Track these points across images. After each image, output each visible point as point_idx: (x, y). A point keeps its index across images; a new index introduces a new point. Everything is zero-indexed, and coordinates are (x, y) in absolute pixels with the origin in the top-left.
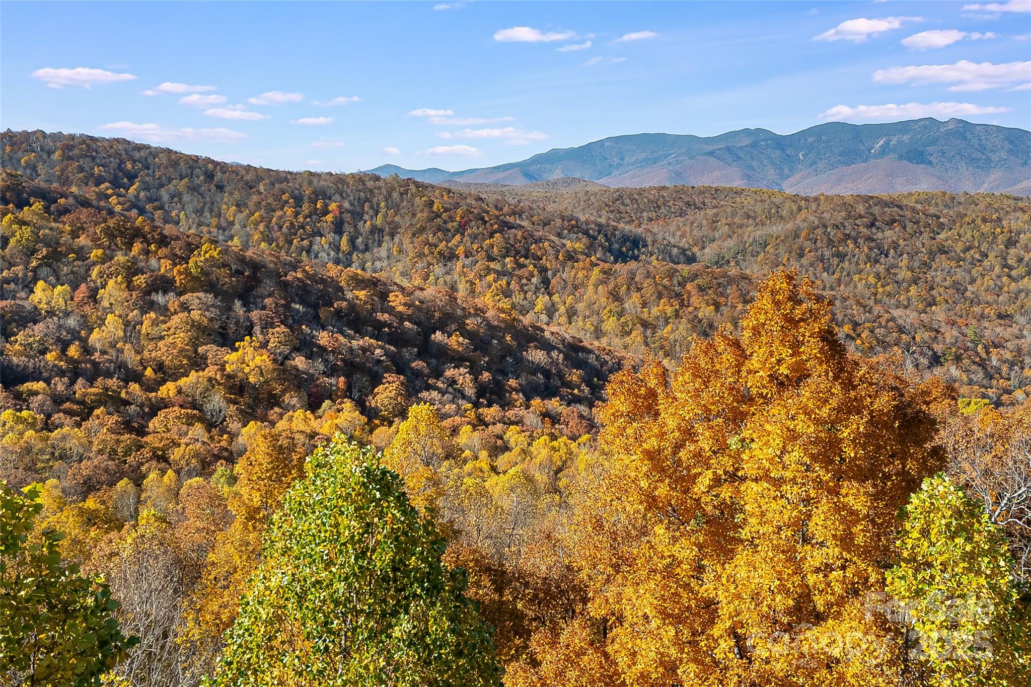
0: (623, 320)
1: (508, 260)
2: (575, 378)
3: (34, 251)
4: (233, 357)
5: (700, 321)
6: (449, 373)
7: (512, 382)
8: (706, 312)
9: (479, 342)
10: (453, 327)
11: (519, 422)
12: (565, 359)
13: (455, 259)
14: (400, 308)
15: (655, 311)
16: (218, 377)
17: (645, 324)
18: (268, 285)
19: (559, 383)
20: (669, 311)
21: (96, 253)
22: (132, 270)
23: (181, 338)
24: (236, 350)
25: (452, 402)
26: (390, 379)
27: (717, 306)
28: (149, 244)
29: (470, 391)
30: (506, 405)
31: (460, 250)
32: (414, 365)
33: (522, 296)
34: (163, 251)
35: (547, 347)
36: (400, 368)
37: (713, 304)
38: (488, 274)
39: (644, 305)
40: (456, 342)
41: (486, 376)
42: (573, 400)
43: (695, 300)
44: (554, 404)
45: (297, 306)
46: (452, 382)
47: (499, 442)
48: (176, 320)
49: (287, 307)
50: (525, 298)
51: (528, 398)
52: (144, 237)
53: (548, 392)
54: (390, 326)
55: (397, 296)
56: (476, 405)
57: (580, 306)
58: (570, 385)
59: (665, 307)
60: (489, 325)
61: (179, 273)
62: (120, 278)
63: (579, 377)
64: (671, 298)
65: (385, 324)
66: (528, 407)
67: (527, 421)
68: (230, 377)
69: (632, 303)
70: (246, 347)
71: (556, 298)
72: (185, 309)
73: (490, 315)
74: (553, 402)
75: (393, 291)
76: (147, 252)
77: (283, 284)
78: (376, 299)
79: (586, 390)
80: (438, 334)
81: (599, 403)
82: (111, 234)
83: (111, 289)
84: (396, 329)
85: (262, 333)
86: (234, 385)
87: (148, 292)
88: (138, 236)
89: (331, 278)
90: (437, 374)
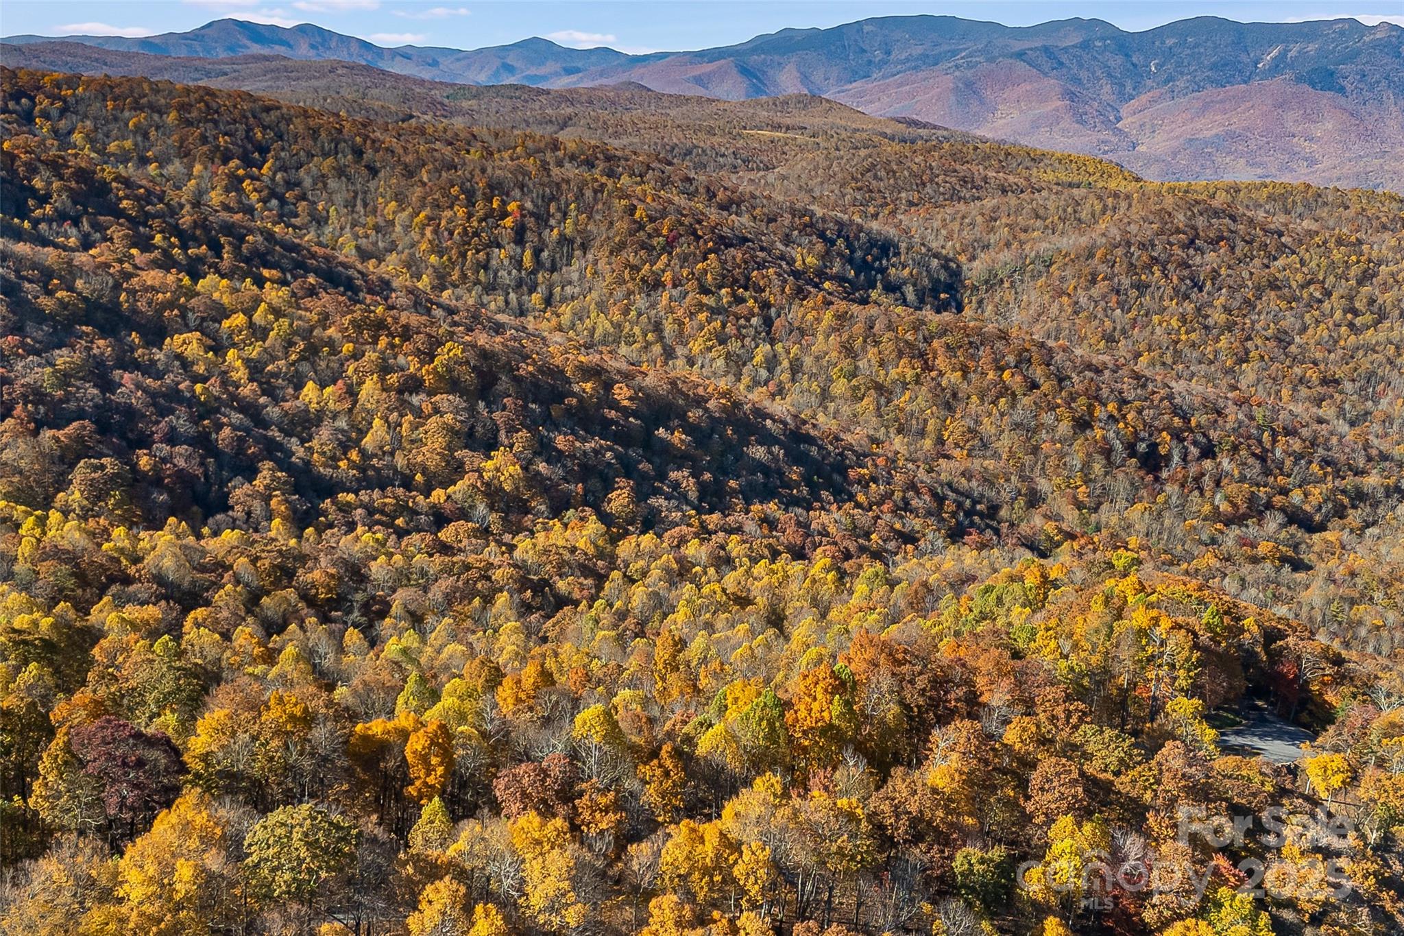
0: (854, 382)
1: (723, 291)
2: (794, 477)
3: (291, 344)
4: (489, 464)
5: (943, 389)
6: (674, 475)
7: (732, 483)
8: (952, 378)
9: (701, 435)
10: (676, 422)
11: (739, 530)
12: (786, 455)
13: (661, 289)
14: (626, 403)
15: (893, 373)
16: (479, 484)
17: (879, 388)
18: (504, 383)
19: (778, 483)
20: (910, 374)
21: (348, 348)
22: (384, 369)
23: (438, 441)
24: (491, 458)
25: (678, 508)
26: (621, 484)
27: (965, 371)
28: (394, 338)
29: (693, 495)
30: (726, 510)
31: (667, 277)
32: (641, 466)
33: (739, 344)
34: (408, 347)
35: (767, 439)
36: (628, 470)
37: (961, 369)
38: (700, 311)
39: (882, 364)
40: (678, 438)
41: (707, 476)
42: (789, 503)
43: (941, 362)
44: (772, 507)
45: (534, 406)
46: (676, 485)
47: (722, 553)
48: (433, 422)
49: (525, 407)
50: (743, 346)
51: (748, 502)
52: (388, 329)
53: (766, 494)
54: (617, 423)
55: (621, 388)
56: (700, 511)
57: (808, 361)
58: (789, 485)
59: (904, 369)
60: (711, 417)
61: (428, 372)
62: (375, 376)
63: (801, 475)
64: (913, 357)
65: (612, 422)
66: (747, 512)
67: (746, 529)
68: (488, 485)
69: (868, 362)
70: (499, 457)
71: (779, 347)
72: (437, 411)
73: (711, 404)
74: (771, 505)
75: (618, 382)
76: (392, 346)
77: (518, 380)
78: (602, 392)
79: (805, 490)
80: (661, 430)
81: (815, 504)
82: (358, 326)
83: (369, 389)
84: (623, 426)
85: (507, 437)
86: (492, 493)
87: (400, 392)
88: (382, 329)
89: (558, 367)
90: (662, 477)
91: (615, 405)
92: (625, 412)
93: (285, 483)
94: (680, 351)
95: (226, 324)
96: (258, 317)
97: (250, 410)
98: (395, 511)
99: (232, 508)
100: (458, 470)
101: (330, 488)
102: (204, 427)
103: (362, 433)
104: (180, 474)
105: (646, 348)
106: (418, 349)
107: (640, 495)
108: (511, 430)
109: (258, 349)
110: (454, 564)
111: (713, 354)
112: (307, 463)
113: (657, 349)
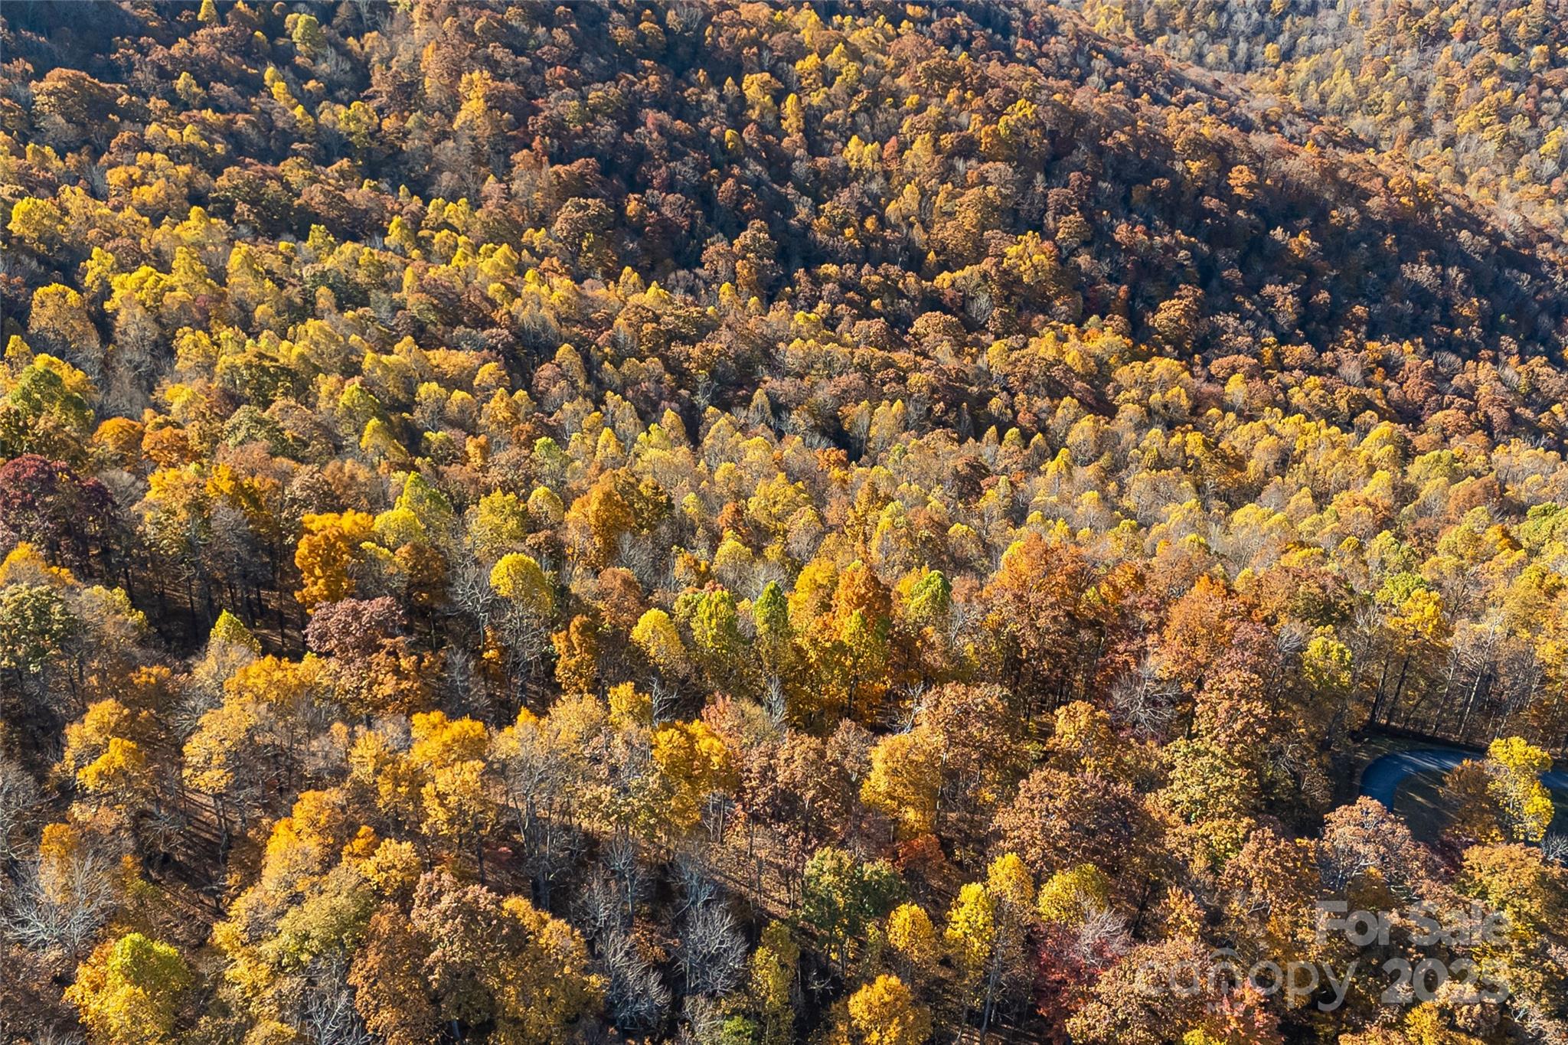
1: (1536, 49)
2: (1467, 312)
3: (855, 92)
4: (1012, 251)
6: (1269, 289)
7: (1359, 310)
10: (1307, 222)
11: (1330, 371)
12: (1468, 281)
13: (1443, 42)
14: (1239, 191)
16: (993, 272)
18: (1082, 154)
19: (1437, 317)
21: (912, 100)
22: (940, 127)
23: (969, 218)
24: (1016, 243)
25: (1252, 332)
26: (1184, 293)
28: (965, 92)
29: (1285, 318)
30: (1326, 343)
31: (1457, 29)
32: (1226, 273)
33: (1529, 123)
34: (978, 103)
35: (1447, 257)
36: (1204, 276)
38: (1489, 74)
40: (1301, 243)
41: (1322, 296)
42: (1439, 346)
44: (1404, 348)
45: (1105, 185)
46: (1265, 302)
48: (972, 194)
49: (1093, 184)
50: (1534, 127)
51: (1370, 338)
52: (963, 80)
53: (1407, 330)
54: (1214, 217)
55: (1241, 172)
56: (1284, 340)
58: (1451, 322)
60: (1366, 220)
61: (987, 134)
62: (927, 136)
63: (1477, 310)
65: (1209, 214)
66: (1360, 350)
67: (1343, 371)
68: (1005, 273)
70: (1027, 242)
72: (984, 181)
74: (1407, 346)
75: (1242, 163)
76: (962, 100)
77: (1100, 152)
78: (1213, 173)
79: (1475, 332)
80: (1279, 230)
81: (1485, 353)
82: (932, 74)
83: (920, 150)
84: (1222, 220)
85: (1054, 219)
86: (1009, 282)
87: (951, 155)
88: (956, 79)
89: (1166, 138)
90: (1253, 288)
91: (1223, 192)
92: (1236, 202)
93: (767, 245)
94: (1440, 127)
95: (799, 64)
96: (831, 60)
97: (779, 165)
98: (878, 290)
99: (702, 266)
100: (979, 252)
101: (813, 257)
102: (710, 177)
103: (892, 196)
104: (665, 225)
106: (989, 106)
107: (1204, 309)
108: (1063, 210)
109: (822, 95)
111: (1486, 135)
112: (807, 227)
113: (1407, 123)
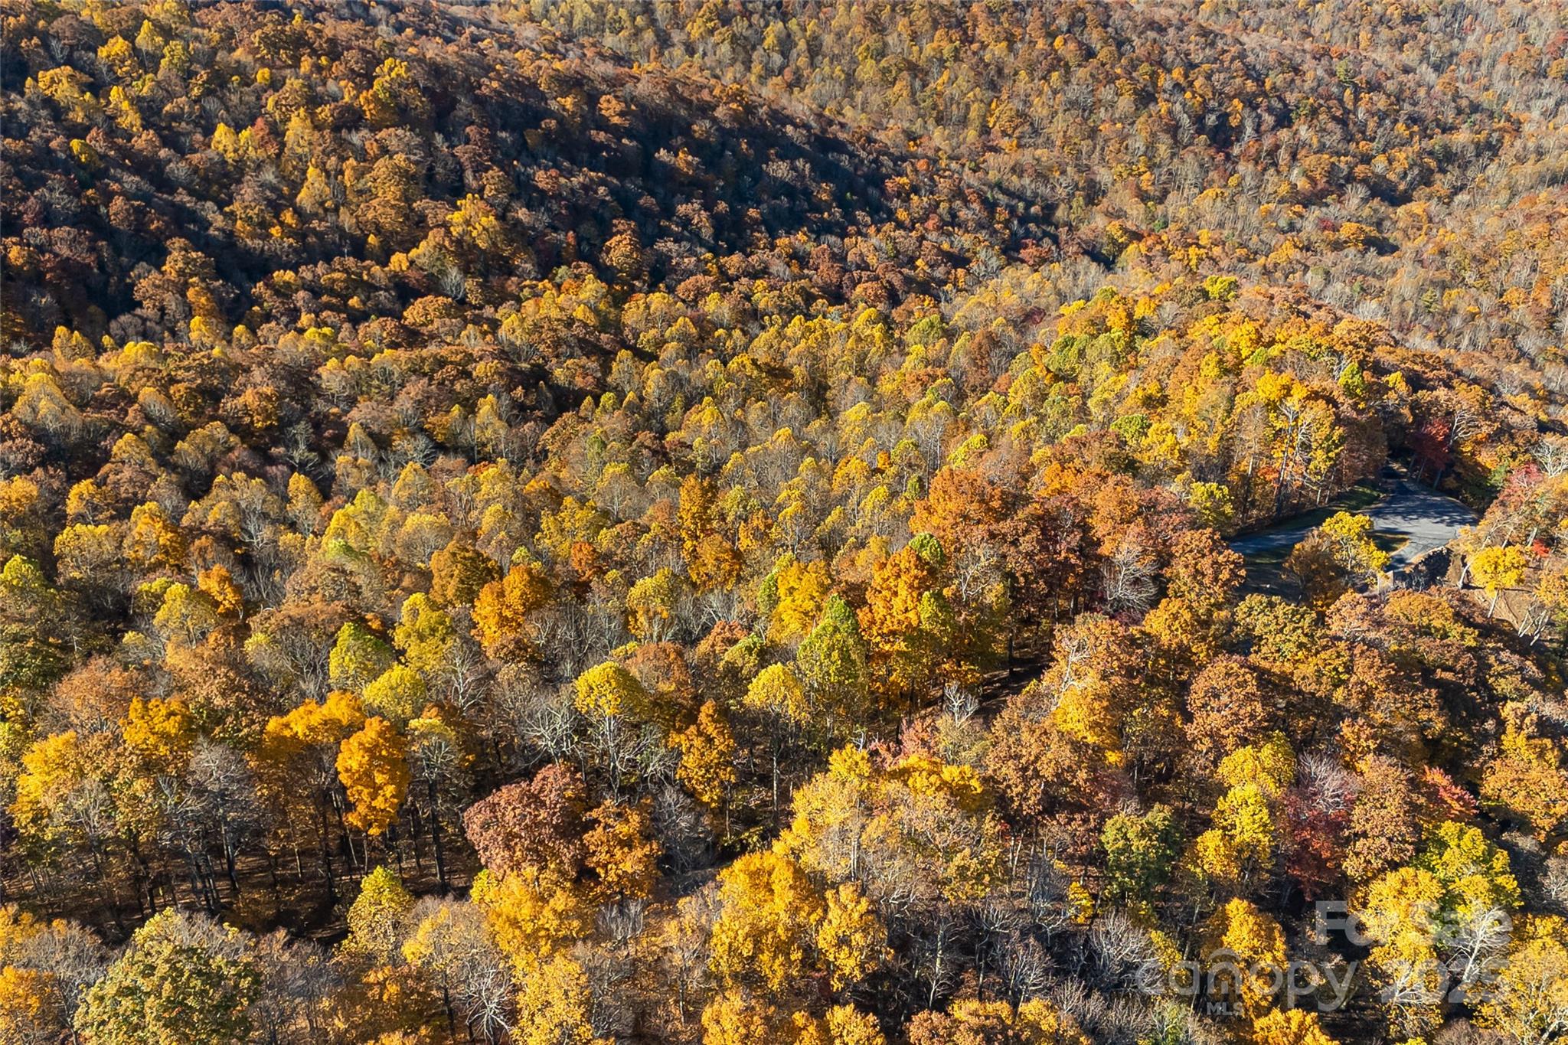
0: (883, 63)
2: (824, 197)
3: (190, 74)
4: (456, 217)
5: (987, 65)
6: (682, 209)
7: (753, 212)
8: (998, 49)
9: (708, 153)
10: (680, 140)
11: (763, 272)
12: (812, 170)
14: (616, 120)
15: (929, 49)
16: (447, 243)
17: (913, 68)
18: (464, 107)
19: (806, 206)
20: (947, 50)
21: (262, 75)
22: (313, 101)
23: (391, 191)
24: (458, 209)
25: (691, 252)
26: (621, 227)
27: (1010, 41)
28: (319, 57)
29: (707, 233)
30: (744, 246)
32: (642, 201)
33: (746, 23)
34: (338, 68)
35: (789, 152)
36: (627, 207)
37: (1006, 39)
39: (914, 37)
40: (684, 160)
41: (722, 206)
42: (820, 231)
43: (982, 32)
44: (801, 239)
45: (504, 135)
46: (686, 222)
47: (747, 305)
48: (381, 167)
49: (493, 137)
50: (751, 25)
51: (773, 235)
52: (310, 46)
53: (792, 221)
54: (607, 148)
55: (609, 101)
56: (716, 252)
57: (828, 39)
58: (818, 208)
59: (941, 43)
60: (720, 129)
61: (368, 101)
62: (302, 110)
63: (832, 193)
64: (949, 27)
65: (603, 146)
66: (773, 247)
67: (773, 269)
68: (459, 242)
69: (897, 36)
70: (468, 206)
71: (793, 24)
72: (385, 151)
73: (720, 112)
74: (800, 235)
75: (604, 93)
76: (319, 68)
77: (480, 101)
78: (585, 107)
79: (837, 212)
80: (662, 152)
81: (852, 229)
82: (272, 44)
83: (297, 127)
84: (615, 150)
85: (475, 178)
86: (465, 252)
87: (336, 128)
88: (303, 46)
89: (528, 79)
90: (668, 212)
91: (603, 124)
92: (616, 131)
93: (204, 265)
94: (677, 36)
95: (103, 52)
96: (142, 39)
97: (149, 168)
98: (347, 288)
99: (140, 304)
100: (416, 227)
101: (261, 267)
102: (89, 199)
103: (296, 187)
104: (65, 265)
105: (635, 35)
106: (352, 71)
107: (645, 239)
108: (479, 169)
109: (149, 84)
110: (423, 360)
111: (717, 38)
112: (230, 235)
113: (649, 36)
